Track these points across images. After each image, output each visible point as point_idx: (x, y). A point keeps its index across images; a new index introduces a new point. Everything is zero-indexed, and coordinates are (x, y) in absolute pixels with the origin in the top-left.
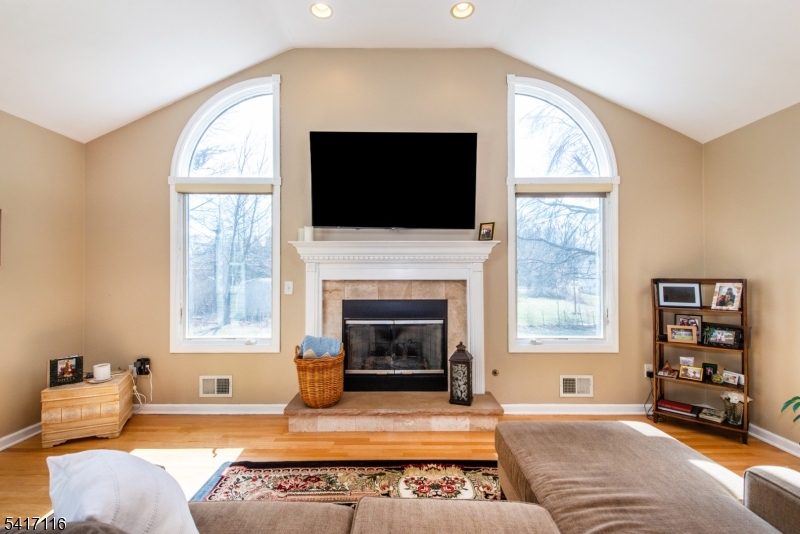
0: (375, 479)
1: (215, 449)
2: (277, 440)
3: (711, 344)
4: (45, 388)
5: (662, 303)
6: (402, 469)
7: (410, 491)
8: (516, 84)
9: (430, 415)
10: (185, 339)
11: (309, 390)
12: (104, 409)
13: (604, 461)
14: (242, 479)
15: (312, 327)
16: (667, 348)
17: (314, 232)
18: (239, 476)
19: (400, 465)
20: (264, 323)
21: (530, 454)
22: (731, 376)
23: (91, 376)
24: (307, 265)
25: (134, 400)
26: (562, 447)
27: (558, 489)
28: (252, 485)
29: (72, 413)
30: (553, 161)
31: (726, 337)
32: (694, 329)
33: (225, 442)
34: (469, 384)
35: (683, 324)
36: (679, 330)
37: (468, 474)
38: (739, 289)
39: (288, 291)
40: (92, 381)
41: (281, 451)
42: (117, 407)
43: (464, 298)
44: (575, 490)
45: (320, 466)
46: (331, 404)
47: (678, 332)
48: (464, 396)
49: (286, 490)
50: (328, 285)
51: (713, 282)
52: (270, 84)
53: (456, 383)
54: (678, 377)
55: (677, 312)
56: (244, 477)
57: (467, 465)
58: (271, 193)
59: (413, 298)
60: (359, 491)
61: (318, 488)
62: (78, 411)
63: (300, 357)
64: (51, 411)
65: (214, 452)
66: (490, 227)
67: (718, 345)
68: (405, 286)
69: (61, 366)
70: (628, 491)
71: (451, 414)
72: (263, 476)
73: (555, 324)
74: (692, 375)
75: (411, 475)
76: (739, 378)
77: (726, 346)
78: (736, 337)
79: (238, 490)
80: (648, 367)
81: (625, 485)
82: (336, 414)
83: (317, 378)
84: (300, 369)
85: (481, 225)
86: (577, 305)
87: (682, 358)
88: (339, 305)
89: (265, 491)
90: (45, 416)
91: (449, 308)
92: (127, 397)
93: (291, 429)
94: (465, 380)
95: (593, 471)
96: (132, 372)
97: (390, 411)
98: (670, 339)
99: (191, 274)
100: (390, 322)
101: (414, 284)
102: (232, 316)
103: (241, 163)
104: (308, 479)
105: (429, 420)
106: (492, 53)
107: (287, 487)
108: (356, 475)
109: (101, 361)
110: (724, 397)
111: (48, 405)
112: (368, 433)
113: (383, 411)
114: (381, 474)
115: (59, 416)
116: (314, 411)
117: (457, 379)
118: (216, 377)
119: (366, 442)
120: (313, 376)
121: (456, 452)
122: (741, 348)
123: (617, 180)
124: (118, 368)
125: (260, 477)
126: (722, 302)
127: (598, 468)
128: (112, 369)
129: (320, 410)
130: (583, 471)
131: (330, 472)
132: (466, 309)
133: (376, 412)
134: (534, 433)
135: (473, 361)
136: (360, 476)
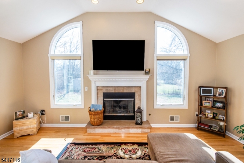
0: (112, 149)
1: (65, 138)
2: (83, 136)
3: (215, 107)
4: (14, 120)
5: (202, 94)
6: (120, 145)
7: (122, 152)
8: (158, 23)
9: (129, 128)
10: (55, 104)
11: (93, 121)
12: (32, 126)
13: (177, 147)
14: (73, 148)
15: (94, 101)
16: (202, 108)
17: (94, 72)
18: (72, 147)
19: (120, 144)
20: (79, 93)
21: (156, 145)
22: (221, 117)
23: (27, 116)
24: (92, 82)
25: (40, 123)
26: (166, 142)
27: (163, 156)
28: (76, 150)
29: (22, 128)
30: (173, 40)
31: (220, 105)
32: (211, 102)
33: (68, 136)
34: (141, 119)
35: (208, 100)
36: (206, 102)
37: (140, 147)
38: (225, 91)
39: (86, 90)
40: (28, 118)
41: (85, 139)
42: (36, 126)
43: (141, 92)
44: (167, 157)
45: (96, 144)
46: (100, 125)
47: (206, 103)
48: (140, 122)
49: (86, 152)
50: (98, 88)
51: (217, 88)
52: (79, 24)
53: (137, 118)
54: (205, 117)
55: (206, 97)
56: (74, 148)
57: (140, 144)
58: (80, 59)
59: (125, 92)
60: (107, 152)
61: (95, 151)
62: (24, 127)
63: (90, 111)
64: (16, 127)
65: (65, 139)
66: (148, 70)
67: (218, 108)
68: (122, 88)
69: (18, 114)
70: (182, 157)
71: (136, 128)
72: (80, 147)
73: (172, 93)
74: (209, 116)
75: (123, 147)
76: (224, 118)
77: (220, 108)
78: (223, 105)
79: (72, 152)
80: (197, 113)
81: (182, 155)
82: (101, 128)
83: (95, 117)
84: (90, 114)
85: (146, 69)
86: (180, 87)
87: (207, 111)
88: (102, 94)
89: (80, 152)
90: (14, 129)
91: (136, 95)
92: (38, 122)
93: (88, 132)
94: (140, 118)
95: (174, 150)
96: (39, 115)
97: (117, 127)
98: (203, 105)
99: (56, 77)
100: (118, 99)
101: (125, 88)
102: (69, 90)
103: (71, 41)
104: (93, 148)
105: (129, 129)
106: (150, 14)
107: (87, 151)
108: (107, 147)
109: (30, 112)
110: (219, 123)
111: (15, 126)
112: (111, 133)
113: (115, 127)
114: (114, 147)
115: (19, 129)
116: (94, 127)
117: (138, 117)
118: (65, 116)
119: (110, 136)
120: (94, 117)
121: (137, 140)
122: (224, 109)
123: (189, 55)
124: (35, 113)
125: (79, 148)
126: (220, 95)
127: (175, 149)
128: (33, 114)
129: (96, 127)
130: (171, 150)
131: (99, 146)
132: (141, 95)
133: (113, 127)
134: (158, 137)
135: (143, 112)
136: (108, 147)
